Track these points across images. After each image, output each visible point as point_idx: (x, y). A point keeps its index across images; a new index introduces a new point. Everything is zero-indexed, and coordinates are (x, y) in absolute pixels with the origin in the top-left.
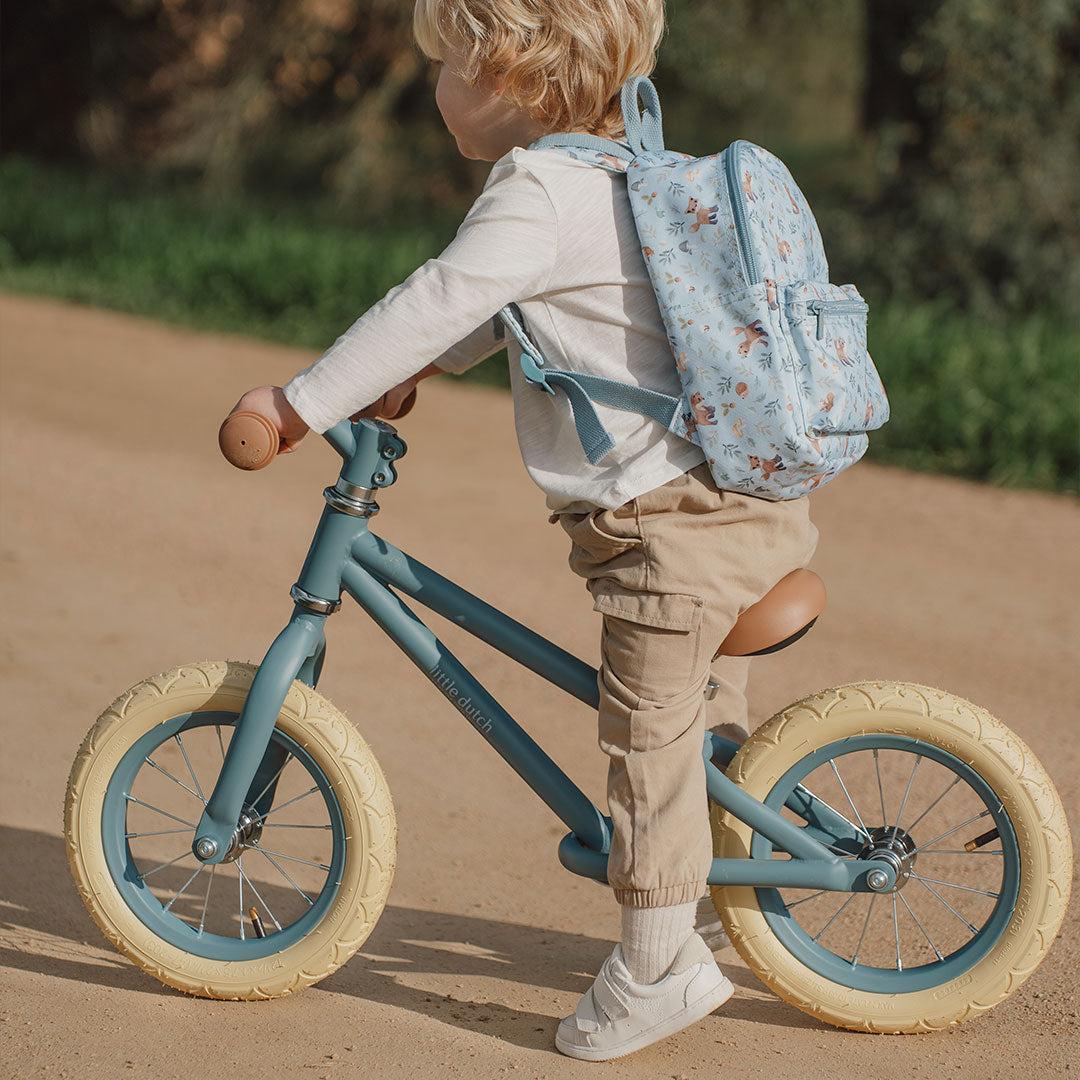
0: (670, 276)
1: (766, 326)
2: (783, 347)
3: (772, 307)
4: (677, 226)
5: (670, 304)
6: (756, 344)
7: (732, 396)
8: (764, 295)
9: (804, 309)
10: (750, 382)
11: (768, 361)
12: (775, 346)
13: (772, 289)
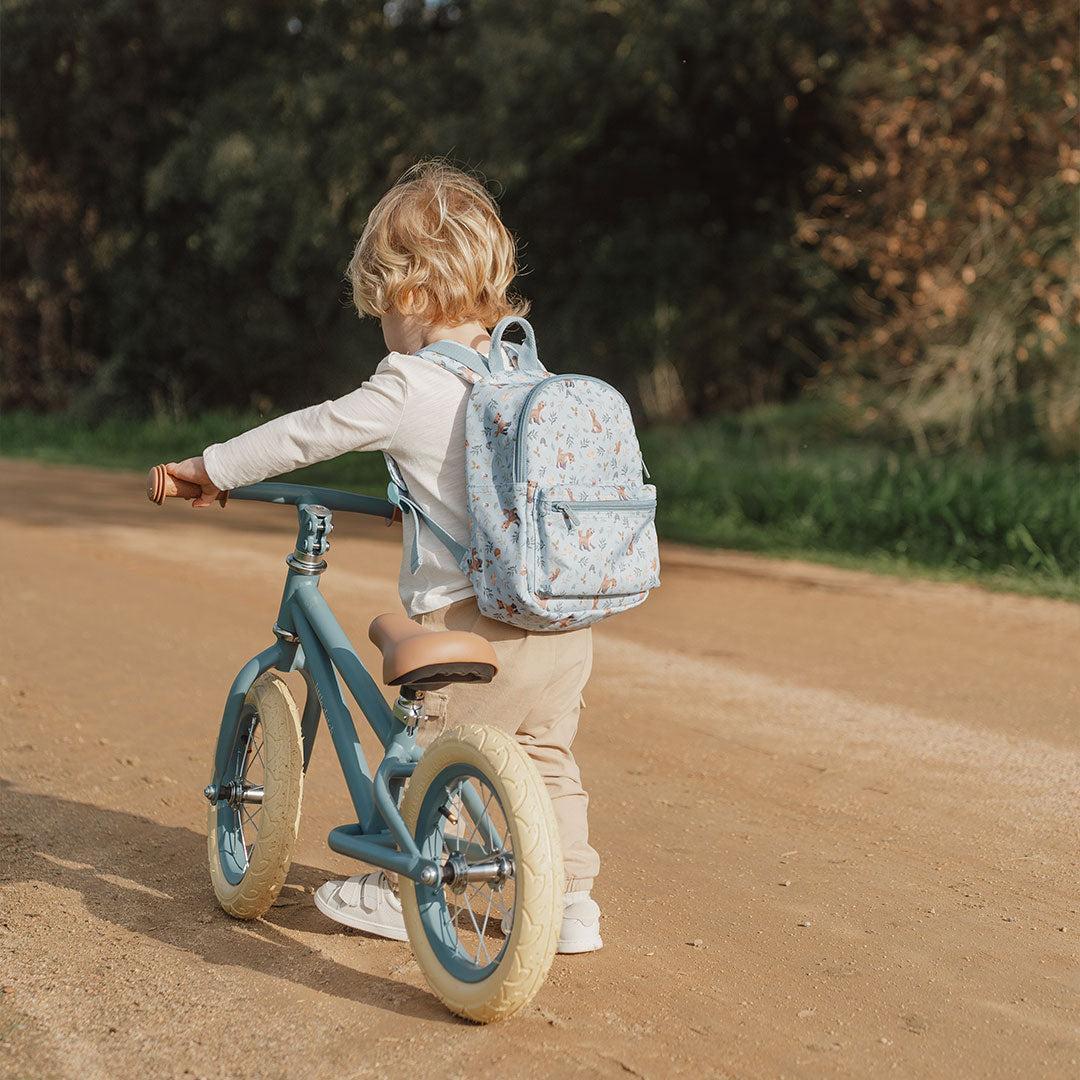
0: (474, 464)
1: (522, 513)
2: (529, 528)
3: (528, 501)
4: (487, 430)
5: (471, 484)
6: (512, 525)
7: (492, 556)
8: (524, 492)
9: (549, 507)
10: (503, 549)
11: (516, 538)
12: (524, 526)
13: (531, 488)
